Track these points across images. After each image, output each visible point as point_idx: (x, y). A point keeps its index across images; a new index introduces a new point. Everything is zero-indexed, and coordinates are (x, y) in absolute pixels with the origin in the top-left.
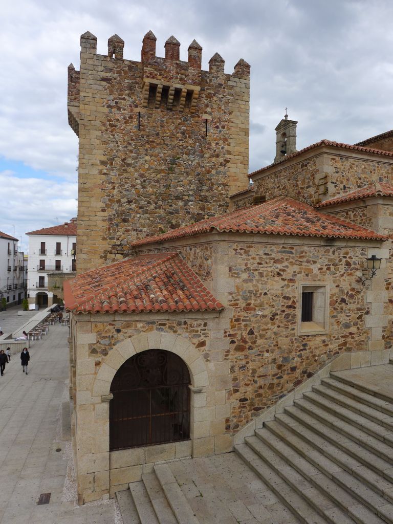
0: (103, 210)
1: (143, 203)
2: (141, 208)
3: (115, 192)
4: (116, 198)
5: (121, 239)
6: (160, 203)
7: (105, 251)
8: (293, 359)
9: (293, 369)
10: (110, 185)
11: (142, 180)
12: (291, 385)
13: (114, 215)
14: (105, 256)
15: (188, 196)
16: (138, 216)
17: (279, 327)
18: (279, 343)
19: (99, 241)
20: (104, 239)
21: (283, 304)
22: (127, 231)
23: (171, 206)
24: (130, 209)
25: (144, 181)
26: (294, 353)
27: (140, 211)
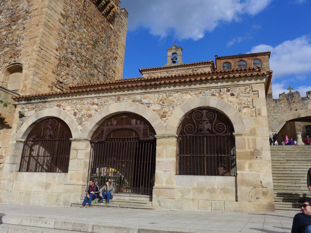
0: (57, 50)
1: (79, 59)
2: (78, 62)
3: (66, 41)
4: (66, 46)
5: (63, 78)
6: (87, 65)
7: (53, 83)
10: (63, 34)
11: (80, 43)
13: (63, 58)
14: (52, 87)
15: (100, 68)
16: (75, 66)
19: (50, 73)
20: (53, 73)
22: (68, 74)
23: (91, 70)
24: (72, 59)
25: (82, 44)
27: (77, 64)
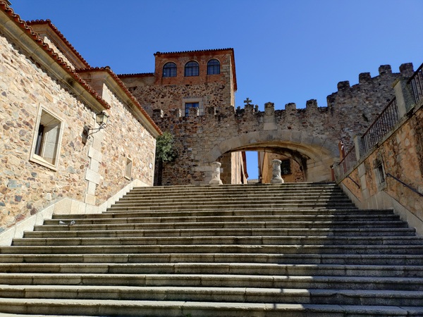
8: (21, 186)
9: (18, 199)
12: (12, 219)
17: (12, 140)
18: (9, 160)
21: (20, 116)
26: (21, 179)
